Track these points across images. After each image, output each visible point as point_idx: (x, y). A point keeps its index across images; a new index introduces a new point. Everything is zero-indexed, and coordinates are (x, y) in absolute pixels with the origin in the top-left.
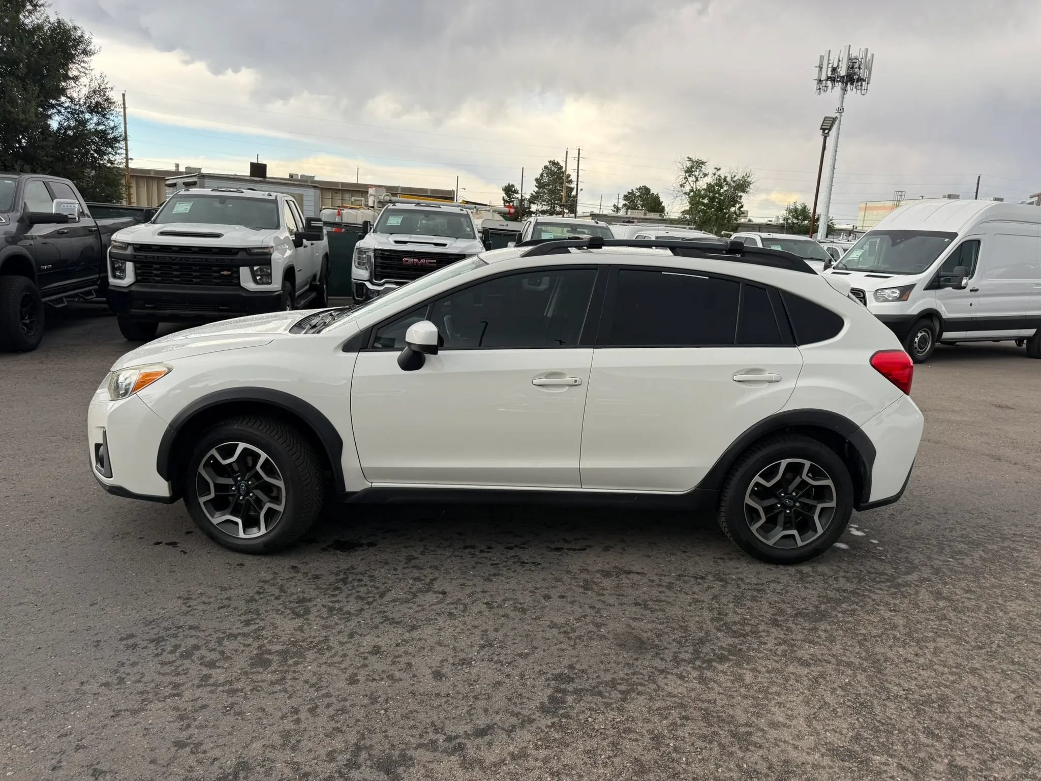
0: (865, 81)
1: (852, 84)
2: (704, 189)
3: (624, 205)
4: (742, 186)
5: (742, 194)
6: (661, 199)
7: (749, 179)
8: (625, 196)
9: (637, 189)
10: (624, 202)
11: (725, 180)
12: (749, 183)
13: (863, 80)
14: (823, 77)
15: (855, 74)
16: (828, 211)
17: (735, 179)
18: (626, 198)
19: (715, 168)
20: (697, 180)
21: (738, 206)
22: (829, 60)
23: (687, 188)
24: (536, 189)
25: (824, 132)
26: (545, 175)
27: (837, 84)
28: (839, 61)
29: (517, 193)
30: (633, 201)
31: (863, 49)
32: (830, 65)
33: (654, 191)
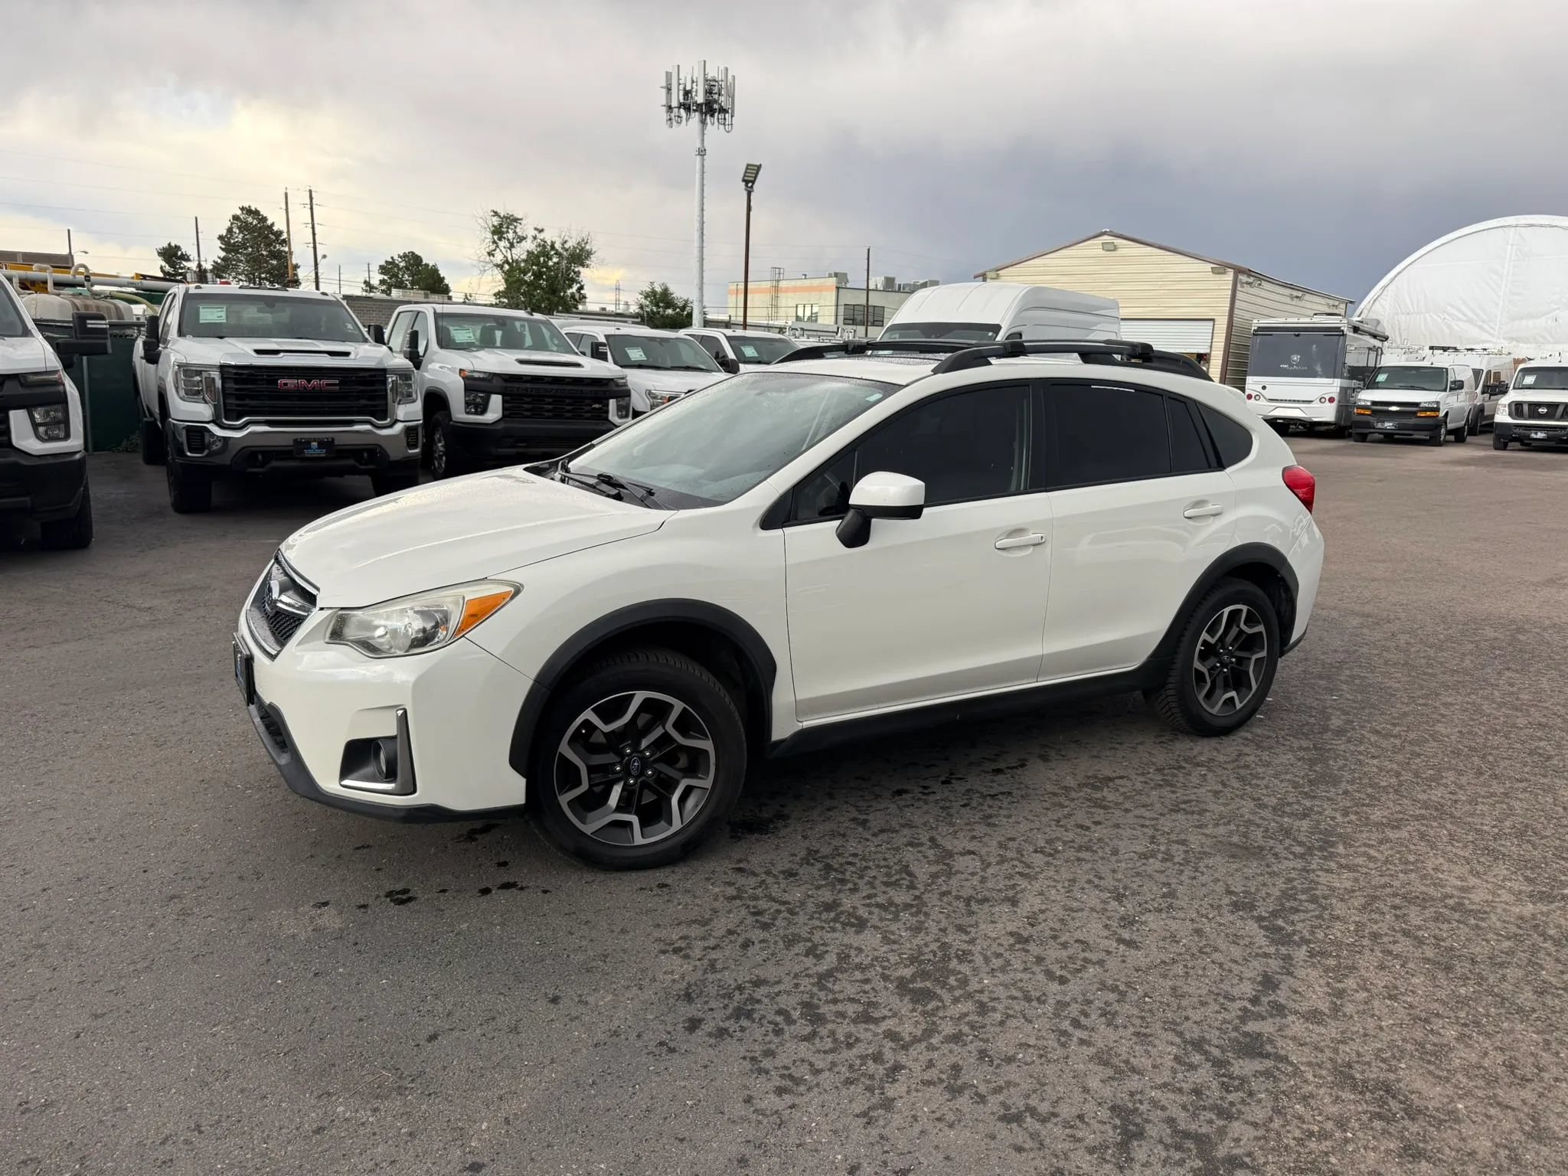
0: (728, 112)
1: (712, 116)
2: (523, 261)
3: (382, 282)
4: (580, 256)
5: (581, 269)
6: (442, 273)
7: (588, 247)
8: (381, 267)
9: (400, 257)
10: (382, 277)
11: (553, 247)
12: (589, 254)
13: (725, 111)
14: (674, 104)
15: (716, 101)
16: (702, 296)
17: (566, 246)
18: (383, 269)
19: (536, 229)
20: (512, 246)
21: (575, 287)
22: (679, 79)
23: (499, 258)
24: (223, 254)
25: (746, 185)
26: (236, 230)
27: (693, 114)
28: (693, 82)
29: (188, 260)
30: (396, 276)
31: (722, 68)
32: (681, 87)
33: (428, 259)
